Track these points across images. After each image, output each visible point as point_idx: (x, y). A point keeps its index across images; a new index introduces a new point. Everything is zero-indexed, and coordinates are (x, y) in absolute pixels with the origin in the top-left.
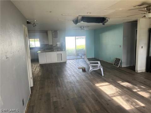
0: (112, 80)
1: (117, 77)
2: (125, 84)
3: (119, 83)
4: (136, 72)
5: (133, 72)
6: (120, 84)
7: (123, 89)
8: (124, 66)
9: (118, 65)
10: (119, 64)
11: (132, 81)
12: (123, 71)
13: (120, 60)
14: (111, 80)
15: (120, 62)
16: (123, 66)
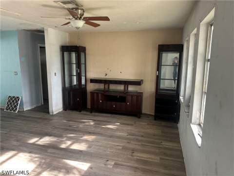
0: (17, 141)
1: (24, 132)
2: (46, 140)
3: (34, 144)
4: (51, 114)
5: (46, 116)
6: (37, 143)
7: (46, 151)
8: (27, 108)
9: (16, 109)
10: (18, 107)
11: (53, 132)
12: (28, 117)
13: (19, 100)
14: (15, 143)
15: (19, 102)
16: (25, 110)
